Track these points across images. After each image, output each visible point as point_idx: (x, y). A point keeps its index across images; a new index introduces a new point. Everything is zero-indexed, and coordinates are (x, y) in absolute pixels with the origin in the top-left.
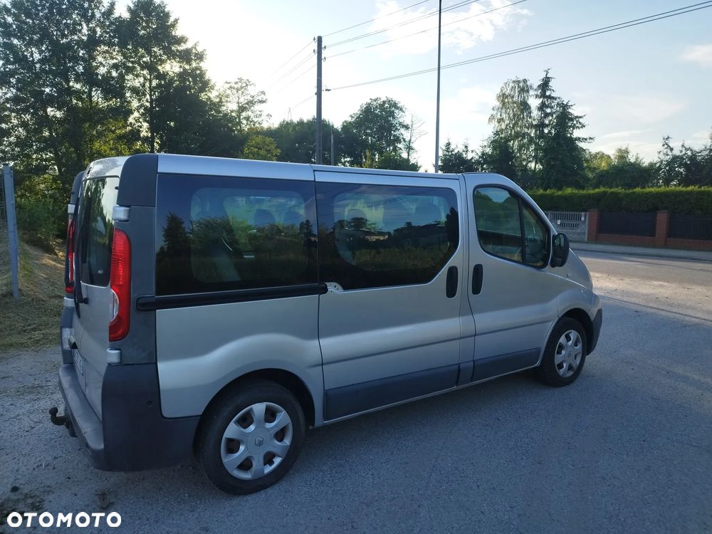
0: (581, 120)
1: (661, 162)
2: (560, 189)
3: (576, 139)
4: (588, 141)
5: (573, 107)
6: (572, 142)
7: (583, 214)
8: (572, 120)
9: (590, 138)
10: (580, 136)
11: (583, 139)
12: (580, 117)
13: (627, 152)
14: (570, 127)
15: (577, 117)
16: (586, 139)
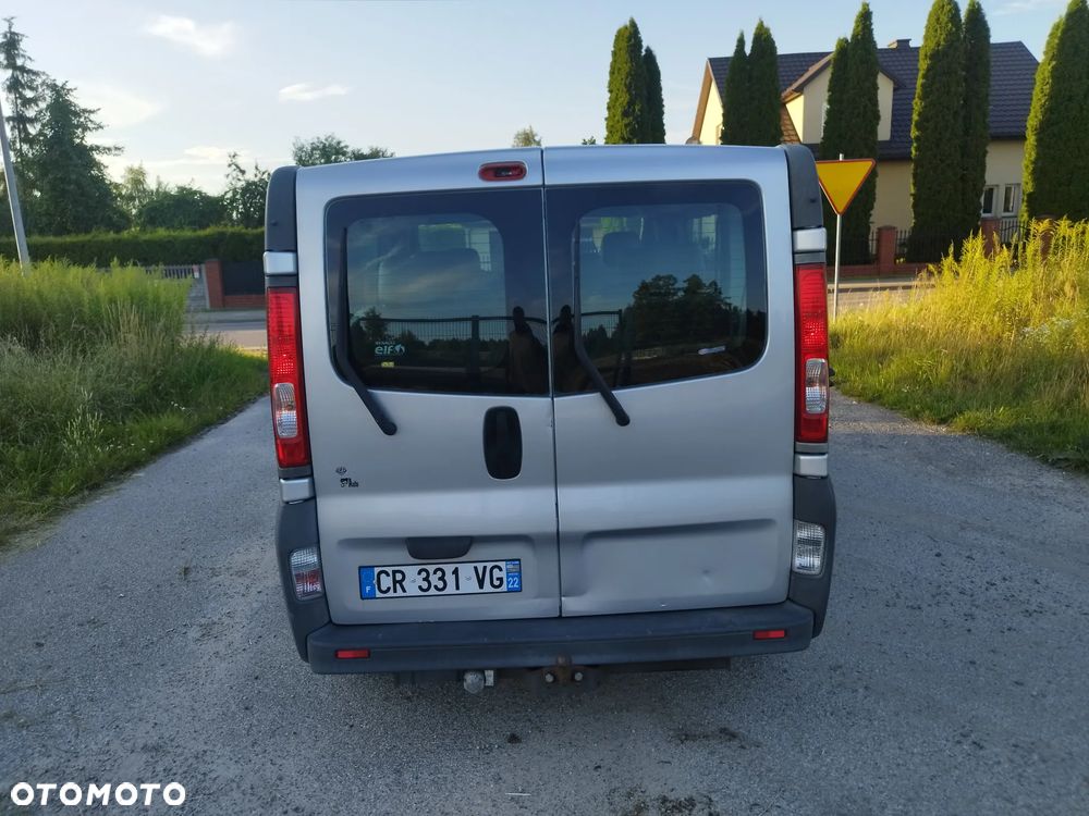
0: (92, 117)
1: (235, 191)
2: (87, 231)
3: (92, 149)
4: (113, 152)
5: (74, 93)
6: (85, 153)
7: (195, 267)
8: (77, 114)
9: (116, 149)
10: (98, 144)
11: (104, 149)
12: (91, 112)
13: (141, 172)
14: (77, 127)
15: (84, 111)
16: (109, 149)
